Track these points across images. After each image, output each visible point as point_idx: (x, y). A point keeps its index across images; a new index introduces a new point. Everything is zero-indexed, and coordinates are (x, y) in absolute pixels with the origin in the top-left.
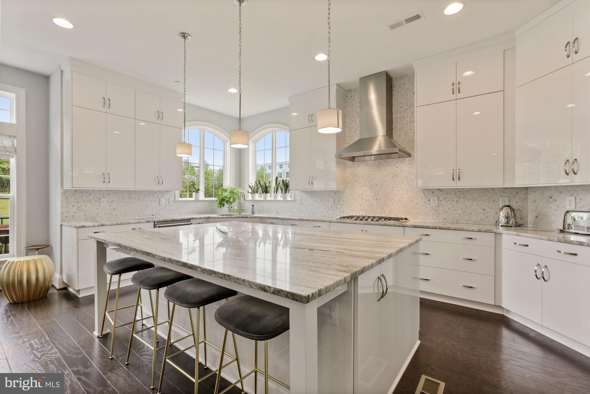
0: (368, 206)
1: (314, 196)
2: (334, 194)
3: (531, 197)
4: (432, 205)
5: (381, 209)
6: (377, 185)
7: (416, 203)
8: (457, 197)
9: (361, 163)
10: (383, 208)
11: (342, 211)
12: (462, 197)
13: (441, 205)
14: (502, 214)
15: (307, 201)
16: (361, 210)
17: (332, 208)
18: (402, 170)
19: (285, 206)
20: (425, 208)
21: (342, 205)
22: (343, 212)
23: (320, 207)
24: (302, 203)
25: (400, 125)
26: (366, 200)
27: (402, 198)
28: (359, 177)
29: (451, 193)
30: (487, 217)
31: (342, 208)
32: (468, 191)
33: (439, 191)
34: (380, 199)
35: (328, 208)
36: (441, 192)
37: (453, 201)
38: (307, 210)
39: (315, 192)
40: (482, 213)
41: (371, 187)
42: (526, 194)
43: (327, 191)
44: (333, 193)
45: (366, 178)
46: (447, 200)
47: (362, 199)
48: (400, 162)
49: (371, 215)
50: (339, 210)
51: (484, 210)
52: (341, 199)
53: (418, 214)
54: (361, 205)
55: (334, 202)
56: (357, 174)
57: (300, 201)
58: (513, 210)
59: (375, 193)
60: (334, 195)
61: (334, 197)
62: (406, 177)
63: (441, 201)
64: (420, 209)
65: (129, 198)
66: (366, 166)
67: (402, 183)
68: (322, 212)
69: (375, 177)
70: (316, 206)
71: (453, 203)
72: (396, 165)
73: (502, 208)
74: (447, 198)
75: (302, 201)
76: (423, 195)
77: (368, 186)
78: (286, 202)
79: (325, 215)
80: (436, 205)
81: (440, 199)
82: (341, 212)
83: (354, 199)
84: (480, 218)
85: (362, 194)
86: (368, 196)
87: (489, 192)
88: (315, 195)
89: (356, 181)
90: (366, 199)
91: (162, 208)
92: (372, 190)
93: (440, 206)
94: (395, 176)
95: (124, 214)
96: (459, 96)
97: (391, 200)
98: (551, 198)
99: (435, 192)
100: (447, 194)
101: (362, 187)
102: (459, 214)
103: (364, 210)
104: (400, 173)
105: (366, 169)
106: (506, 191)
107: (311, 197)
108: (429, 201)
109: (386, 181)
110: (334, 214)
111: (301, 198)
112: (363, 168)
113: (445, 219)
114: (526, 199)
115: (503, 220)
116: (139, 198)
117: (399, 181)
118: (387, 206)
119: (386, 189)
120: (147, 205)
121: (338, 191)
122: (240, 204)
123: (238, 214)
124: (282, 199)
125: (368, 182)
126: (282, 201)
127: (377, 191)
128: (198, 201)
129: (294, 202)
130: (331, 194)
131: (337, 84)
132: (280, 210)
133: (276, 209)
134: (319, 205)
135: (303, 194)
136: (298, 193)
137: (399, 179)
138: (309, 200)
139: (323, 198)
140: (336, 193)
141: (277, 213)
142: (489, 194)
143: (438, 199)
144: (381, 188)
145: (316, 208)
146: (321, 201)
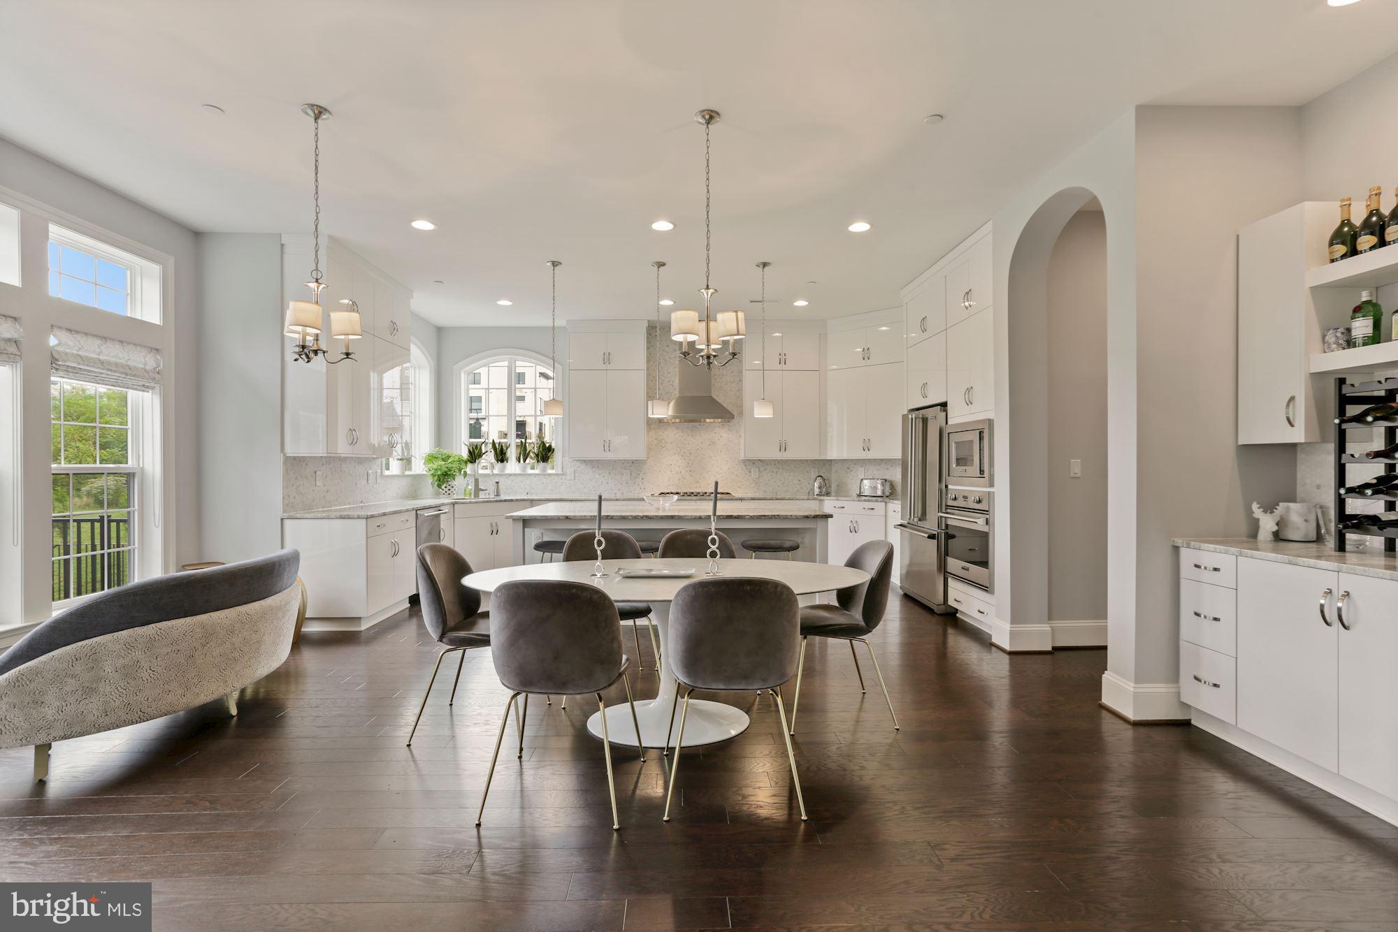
1: (598, 467)
2: (631, 464)
3: (834, 468)
4: (752, 477)
5: (696, 483)
6: (690, 454)
7: (738, 475)
8: (776, 468)
12: (780, 468)
13: (762, 476)
14: (816, 485)
15: (585, 474)
16: (670, 485)
17: (628, 483)
18: (721, 437)
19: (542, 482)
20: (746, 480)
21: (642, 479)
22: (645, 488)
23: (608, 483)
24: (576, 477)
25: (719, 384)
26: (677, 472)
27: (721, 469)
28: (667, 443)
29: (771, 464)
30: (802, 488)
31: (643, 483)
33: (760, 461)
34: (694, 471)
35: (621, 484)
36: (762, 463)
37: (773, 472)
38: (585, 487)
40: (797, 484)
41: (682, 456)
42: (830, 465)
45: (677, 444)
46: (767, 471)
47: (671, 471)
48: (719, 427)
49: (685, 491)
50: (639, 485)
51: (799, 481)
52: (640, 471)
53: (738, 487)
55: (631, 475)
56: (664, 439)
57: (573, 474)
58: (824, 480)
59: (688, 463)
60: (631, 466)
61: (630, 468)
62: (725, 445)
63: (761, 472)
64: (740, 481)
65: (341, 471)
66: (677, 429)
67: (721, 451)
68: (612, 489)
70: (602, 482)
71: (772, 474)
72: (713, 430)
73: (816, 479)
74: (767, 469)
75: (577, 474)
76: (743, 466)
77: (679, 454)
78: (546, 476)
79: (616, 494)
80: (757, 477)
81: (761, 470)
82: (641, 488)
83: (660, 471)
84: (796, 489)
87: (803, 463)
88: (600, 466)
89: (664, 447)
90: (677, 470)
91: (370, 490)
92: (685, 459)
93: (761, 478)
94: (713, 443)
95: (337, 500)
96: (785, 367)
97: (708, 472)
98: (848, 468)
99: (756, 462)
100: (767, 464)
101: (671, 456)
102: (778, 486)
103: (673, 485)
104: (719, 440)
105: (677, 433)
106: (816, 462)
107: (592, 468)
108: (749, 472)
109: (702, 449)
110: (631, 492)
111: (575, 470)
113: (765, 491)
114: (832, 470)
115: (817, 491)
117: (717, 449)
118: (704, 479)
119: (702, 458)
120: (356, 484)
121: (637, 460)
122: (477, 481)
123: (473, 497)
124: (536, 471)
125: (679, 450)
126: (539, 475)
127: (690, 460)
128: (403, 476)
129: (561, 477)
130: (625, 465)
131: (648, 321)
132: (533, 489)
133: (526, 489)
134: (606, 480)
135: (579, 464)
136: (569, 462)
137: (717, 447)
138: (589, 473)
139: (614, 469)
140: (633, 463)
141: (527, 494)
142: (803, 466)
143: (759, 470)
144: (696, 456)
145: (602, 484)
146: (610, 473)
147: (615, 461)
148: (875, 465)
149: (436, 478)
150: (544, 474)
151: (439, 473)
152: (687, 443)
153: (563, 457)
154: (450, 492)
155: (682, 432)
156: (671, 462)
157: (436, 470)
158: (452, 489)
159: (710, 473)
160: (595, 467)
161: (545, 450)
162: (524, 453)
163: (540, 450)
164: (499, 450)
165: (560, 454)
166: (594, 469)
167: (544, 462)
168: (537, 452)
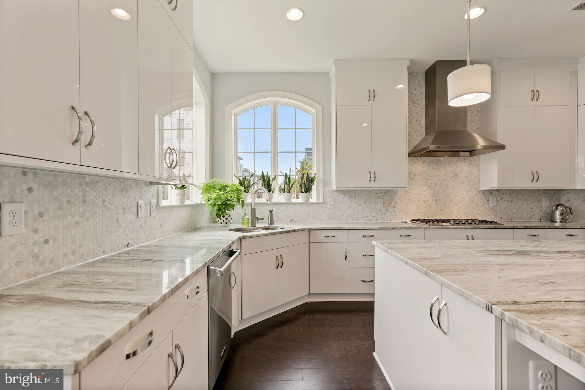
0: (426, 208)
1: (355, 196)
2: (384, 194)
3: (565, 197)
4: (490, 205)
5: (441, 211)
6: (436, 185)
7: (476, 204)
8: (512, 197)
9: (417, 159)
10: (443, 210)
11: (394, 215)
12: (515, 197)
13: (498, 205)
14: (558, 213)
15: (343, 203)
16: (418, 213)
17: (381, 211)
18: (463, 170)
19: (306, 211)
20: (485, 209)
21: (394, 207)
23: (363, 211)
24: (335, 206)
26: (424, 201)
27: (463, 198)
28: (415, 175)
30: (534, 215)
31: (394, 211)
32: (520, 192)
33: (497, 192)
34: (439, 200)
35: (375, 212)
36: (498, 193)
37: (508, 201)
38: (343, 215)
39: (356, 192)
40: (531, 211)
41: (429, 187)
43: (374, 190)
44: (382, 192)
45: (424, 176)
46: (503, 200)
47: (419, 200)
48: (461, 161)
49: (429, 217)
50: (391, 213)
51: (532, 208)
52: (392, 200)
53: (478, 214)
54: (418, 207)
55: (384, 203)
56: (412, 171)
57: (333, 203)
59: (434, 193)
60: (384, 196)
61: (383, 197)
62: (466, 177)
63: (498, 201)
64: (480, 209)
65: (84, 202)
66: (424, 163)
67: (463, 183)
68: (367, 217)
70: (359, 210)
71: (508, 203)
72: (456, 164)
74: (503, 198)
75: (336, 203)
76: (482, 195)
77: (426, 185)
78: (309, 205)
79: (370, 220)
80: (494, 205)
81: (498, 199)
82: (392, 216)
83: (409, 200)
84: (529, 216)
85: (419, 194)
87: (535, 193)
88: (357, 196)
89: (412, 179)
90: (424, 199)
91: (141, 226)
92: (431, 190)
93: (498, 206)
94: (456, 175)
95: (73, 253)
96: (537, 103)
97: (451, 201)
99: (493, 192)
100: (503, 194)
101: (419, 187)
102: (513, 213)
103: (421, 213)
104: (461, 172)
105: (424, 167)
106: (547, 192)
107: (350, 197)
108: (488, 201)
109: (446, 181)
110: (384, 219)
111: (334, 200)
112: (420, 165)
113: (502, 218)
114: (559, 198)
116: (104, 201)
117: (459, 181)
118: (448, 207)
119: (446, 188)
120: (118, 221)
121: (389, 190)
122: (253, 210)
123: (250, 225)
124: (300, 200)
125: (426, 181)
126: (302, 203)
127: (436, 191)
128: (183, 206)
129: (322, 205)
130: (379, 195)
131: (410, 59)
132: (297, 216)
133: (290, 216)
134: (362, 208)
135: (337, 194)
136: (329, 192)
137: (459, 179)
138: (347, 201)
139: (369, 198)
140: (386, 193)
141: (292, 221)
142: (535, 195)
143: (496, 199)
144: (441, 188)
145: (359, 212)
146: (365, 202)
147: (370, 191)
149: (216, 208)
150: (307, 203)
151: (219, 203)
152: (432, 175)
153: (324, 187)
154: (227, 221)
155: (429, 166)
156: (419, 193)
157: (215, 199)
158: (229, 219)
159: (453, 202)
160: (352, 197)
161: (308, 181)
162: (289, 185)
163: (304, 181)
164: (266, 182)
165: (321, 185)
166: (351, 198)
167: (306, 192)
168: (301, 183)
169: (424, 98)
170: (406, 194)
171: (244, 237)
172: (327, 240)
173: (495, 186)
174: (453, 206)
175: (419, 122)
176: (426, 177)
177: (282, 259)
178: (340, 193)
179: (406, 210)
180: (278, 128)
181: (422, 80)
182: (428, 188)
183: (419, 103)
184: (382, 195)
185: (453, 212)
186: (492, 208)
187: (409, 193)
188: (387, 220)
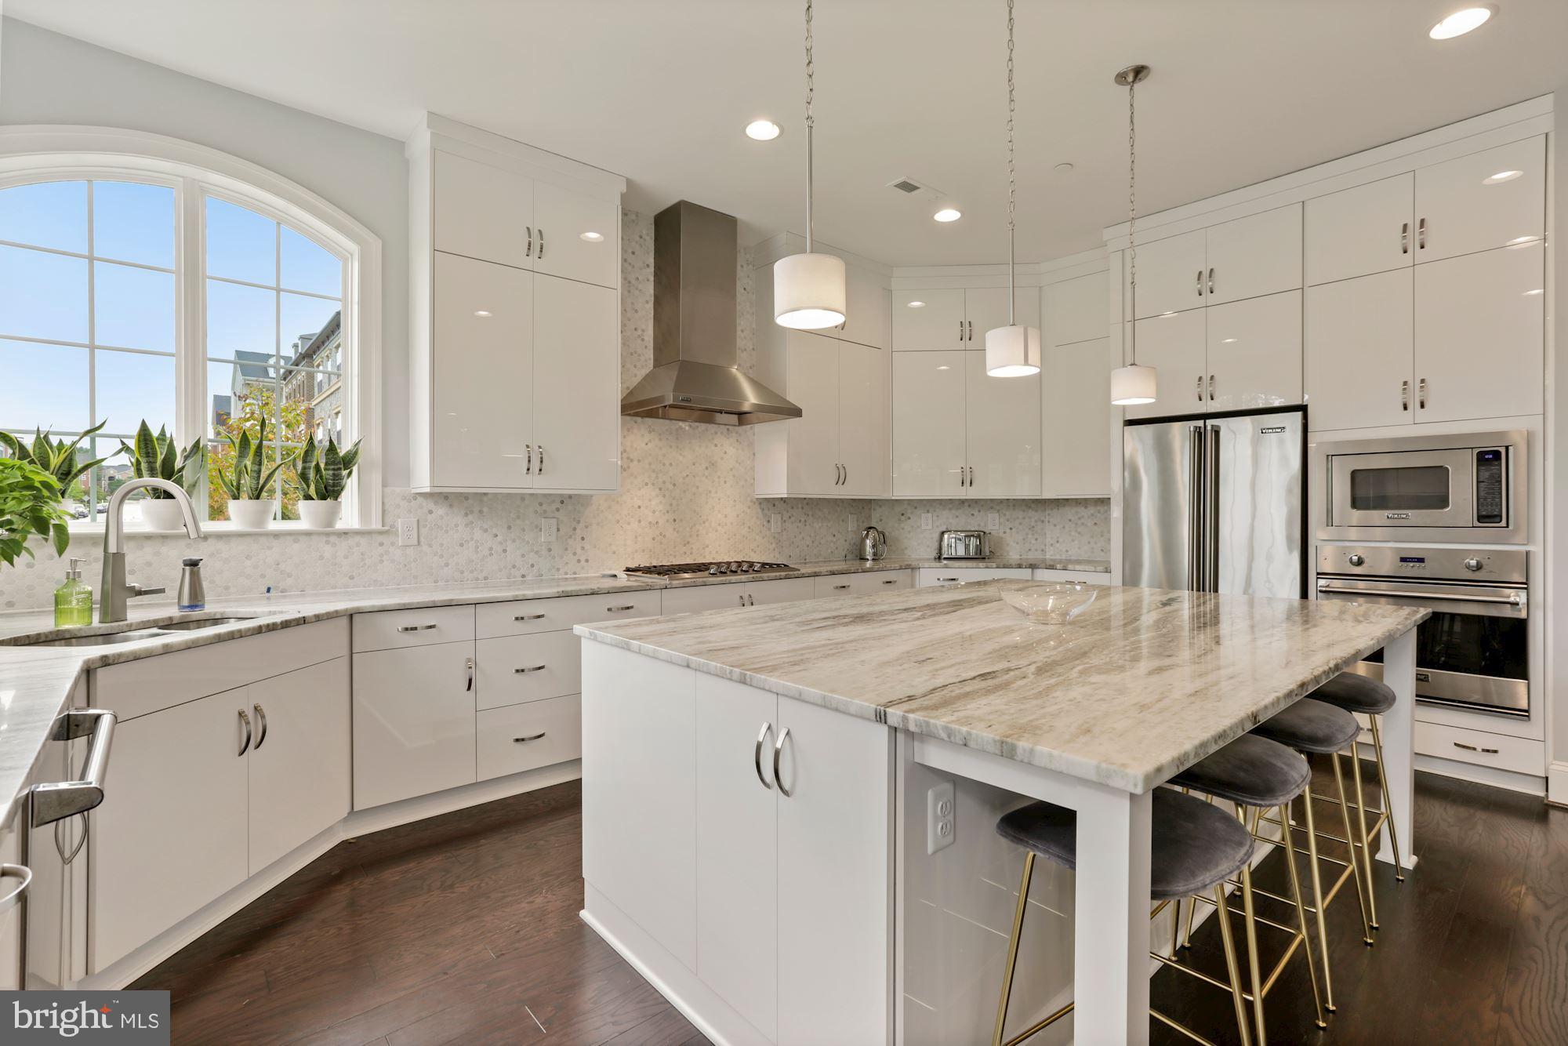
0: (653, 539)
1: (481, 512)
2: (559, 505)
3: (877, 514)
4: (773, 531)
5: (685, 545)
6: (674, 485)
7: (749, 528)
8: (805, 514)
9: (636, 422)
10: (688, 543)
11: (583, 559)
12: (810, 513)
13: (785, 529)
14: (869, 542)
15: (447, 532)
16: (636, 551)
17: (550, 550)
18: (726, 453)
19: (321, 558)
20: (764, 535)
21: (583, 539)
22: (587, 561)
23: (505, 551)
24: (422, 540)
26: (650, 523)
27: (726, 516)
28: (632, 461)
29: (797, 507)
30: (836, 548)
31: (583, 548)
32: (817, 504)
33: (783, 502)
34: (681, 520)
35: (537, 552)
36: (785, 505)
37: (800, 521)
38: (447, 565)
39: (485, 499)
40: (832, 541)
41: (660, 489)
42: (871, 509)
43: (532, 495)
44: (553, 501)
45: (650, 464)
46: (793, 519)
47: (640, 521)
48: (722, 433)
49: (661, 561)
50: (575, 554)
51: (834, 536)
52: (579, 522)
53: (752, 550)
54: (636, 537)
55: (558, 530)
56: (627, 450)
57: (415, 530)
59: (671, 505)
60: (558, 510)
61: (557, 514)
62: (731, 470)
63: (785, 521)
64: (754, 539)
66: (650, 432)
67: (725, 482)
68: (514, 567)
69: (671, 464)
70: (491, 549)
71: (799, 524)
72: (713, 439)
74: (793, 515)
75: (423, 531)
76: (759, 510)
77: (653, 484)
78: (333, 539)
79: (523, 576)
80: (779, 527)
81: (784, 518)
82: (579, 561)
83: (618, 522)
84: (829, 551)
85: (639, 507)
86: (654, 512)
87: (840, 506)
88: (485, 510)
89: (625, 470)
90: (650, 519)
92: (664, 496)
93: (784, 533)
94: (713, 464)
97: (704, 523)
98: (903, 515)
99: (776, 504)
100: (792, 508)
101: (640, 489)
102: (808, 546)
104: (722, 459)
105: (650, 441)
106: (856, 504)
107: (466, 515)
108: (769, 521)
109: (694, 476)
110: (558, 569)
111: (418, 520)
112: (643, 435)
113: (790, 556)
114: (870, 516)
117: (719, 477)
118: (697, 535)
119: (694, 494)
121: (570, 497)
122: (114, 563)
124: (303, 524)
125: (654, 475)
126: (308, 534)
127: (674, 498)
129: (380, 538)
130: (544, 507)
131: (627, 178)
132: (289, 576)
133: (263, 576)
134: (501, 543)
135: (429, 504)
136: (404, 498)
137: (719, 474)
138: (456, 525)
139: (518, 517)
140: (562, 502)
141: (269, 590)
142: (839, 510)
143: (782, 518)
144: (685, 492)
145: (491, 554)
146: (509, 528)
147: (523, 497)
148: (950, 509)
150: (326, 533)
153: (385, 485)
155: (660, 440)
156: (640, 503)
159: (707, 524)
160: (472, 512)
161: (334, 463)
162: (259, 472)
163: (314, 464)
164: (160, 458)
165: (376, 478)
166: (470, 517)
167: (323, 497)
168: (304, 468)
169: (652, 278)
170: (610, 507)
171: (106, 661)
172: (410, 639)
173: (781, 490)
174: (707, 534)
175: (639, 332)
176: (653, 467)
177: (263, 717)
178: (436, 503)
179: (610, 545)
180: (205, 277)
181: (648, 235)
182: (658, 491)
183: (640, 287)
184: (554, 507)
185: (707, 546)
186: (774, 537)
187: (618, 502)
188: (566, 574)
